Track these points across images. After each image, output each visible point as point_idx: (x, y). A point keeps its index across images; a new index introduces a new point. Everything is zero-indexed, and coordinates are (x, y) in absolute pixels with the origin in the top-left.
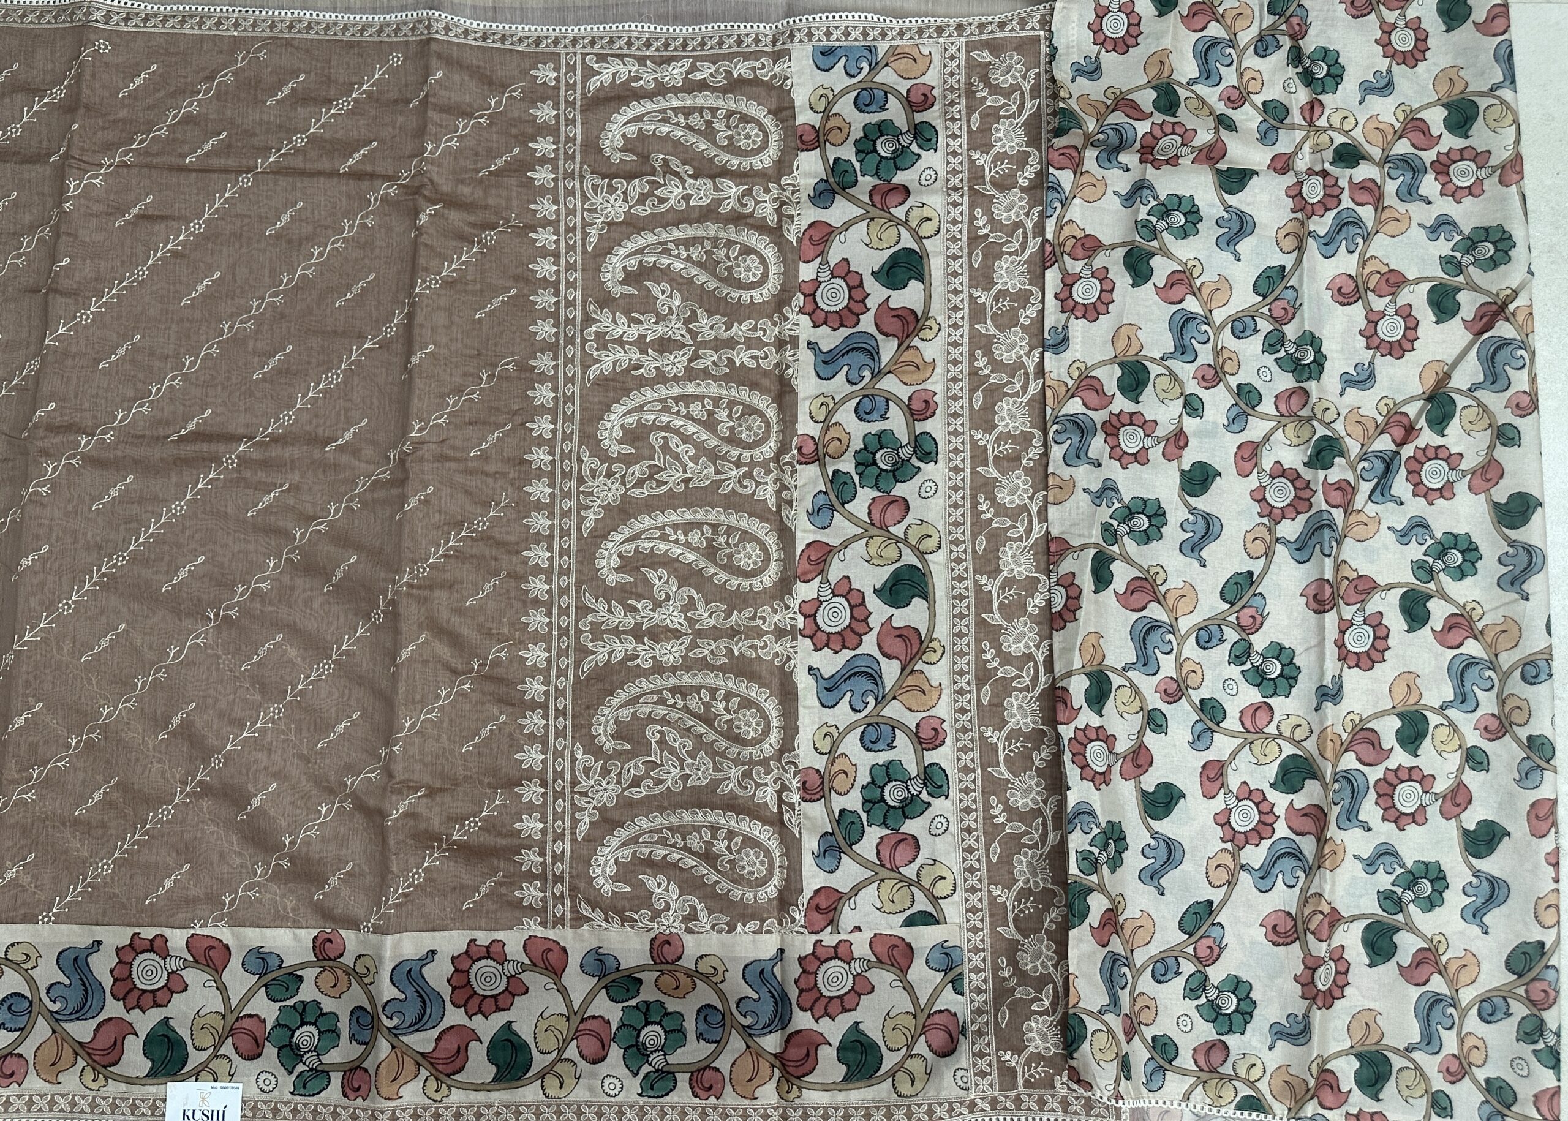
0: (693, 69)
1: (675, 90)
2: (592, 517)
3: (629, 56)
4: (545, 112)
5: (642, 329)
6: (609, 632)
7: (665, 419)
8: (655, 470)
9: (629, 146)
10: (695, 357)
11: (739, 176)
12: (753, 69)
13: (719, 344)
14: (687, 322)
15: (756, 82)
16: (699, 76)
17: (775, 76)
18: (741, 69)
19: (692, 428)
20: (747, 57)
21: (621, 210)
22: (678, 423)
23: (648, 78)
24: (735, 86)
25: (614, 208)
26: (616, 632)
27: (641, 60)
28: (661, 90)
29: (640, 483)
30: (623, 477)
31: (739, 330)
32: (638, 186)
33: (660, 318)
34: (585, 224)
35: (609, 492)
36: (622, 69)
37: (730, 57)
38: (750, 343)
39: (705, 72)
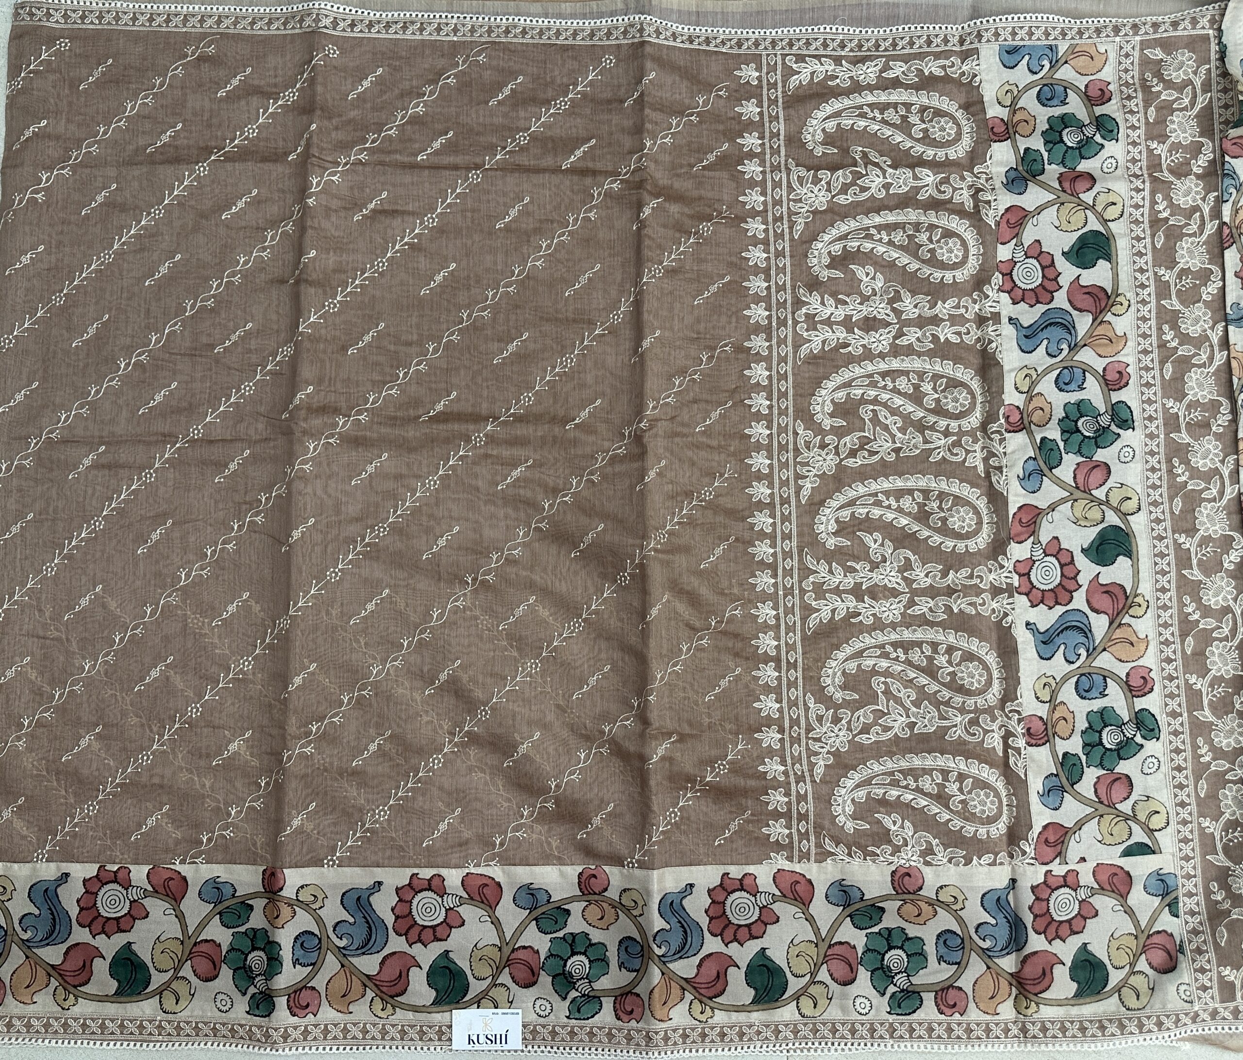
0: (886, 68)
1: (870, 88)
2: (809, 485)
3: (826, 56)
4: (750, 109)
5: (848, 310)
6: (830, 591)
7: (872, 393)
8: (867, 441)
9: (829, 140)
10: (900, 334)
11: (934, 165)
12: (944, 67)
13: (921, 322)
14: (891, 302)
15: (946, 79)
16: (891, 74)
17: (963, 74)
18: (933, 68)
19: (898, 401)
20: (937, 56)
21: (824, 200)
22: (885, 396)
23: (844, 75)
24: (927, 83)
25: (819, 198)
26: (837, 591)
27: (838, 60)
28: (857, 88)
29: (853, 453)
30: (836, 448)
31: (943, 309)
32: (842, 176)
33: (865, 299)
34: (791, 213)
35: (827, 462)
36: (818, 67)
37: (921, 56)
38: (954, 320)
39: (898, 70)
